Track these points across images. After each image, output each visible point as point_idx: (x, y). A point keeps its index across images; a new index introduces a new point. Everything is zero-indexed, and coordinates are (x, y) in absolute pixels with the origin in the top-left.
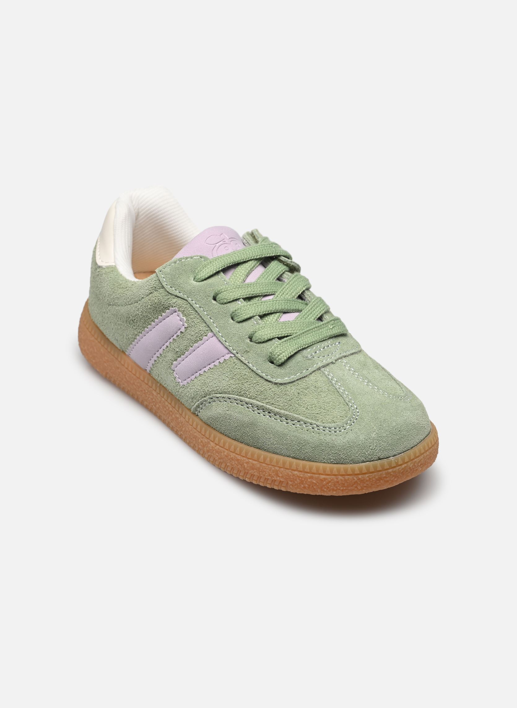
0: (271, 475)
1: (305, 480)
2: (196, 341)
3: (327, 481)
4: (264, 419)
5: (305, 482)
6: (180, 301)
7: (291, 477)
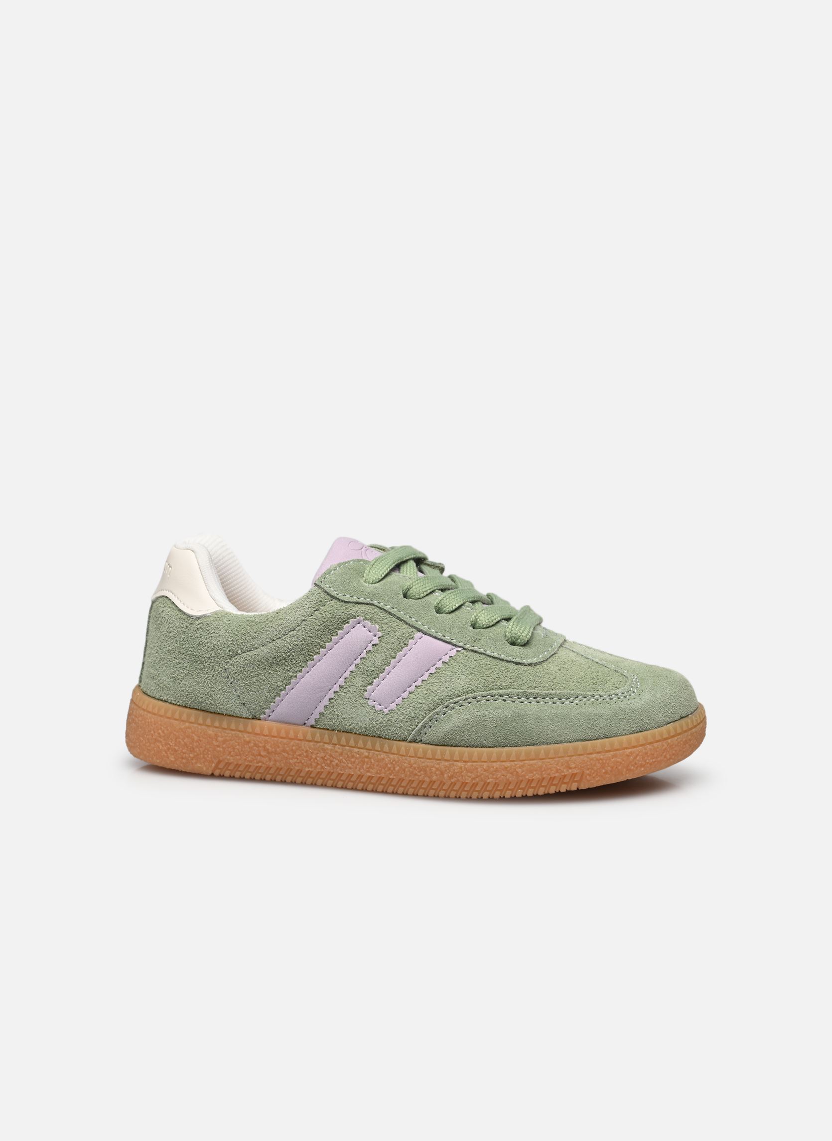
0: (560, 771)
1: (607, 762)
2: (399, 649)
3: (634, 755)
4: (532, 708)
5: (606, 764)
6: (363, 607)
7: (589, 763)
